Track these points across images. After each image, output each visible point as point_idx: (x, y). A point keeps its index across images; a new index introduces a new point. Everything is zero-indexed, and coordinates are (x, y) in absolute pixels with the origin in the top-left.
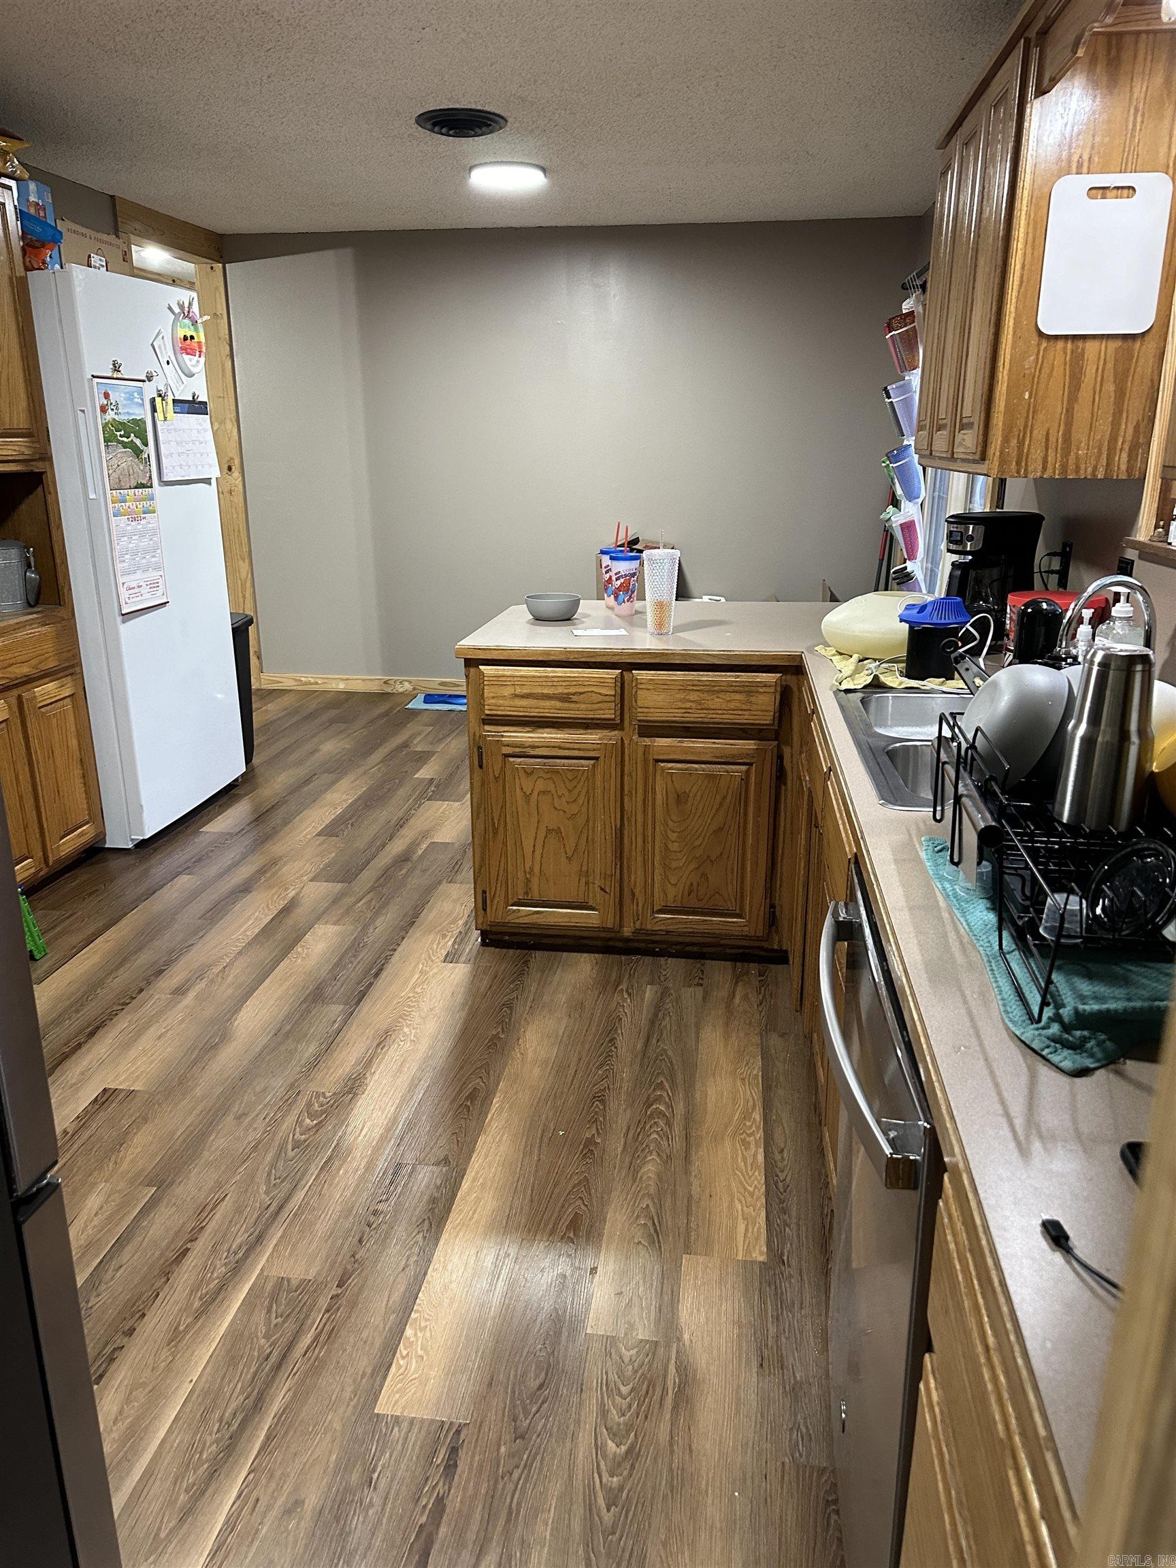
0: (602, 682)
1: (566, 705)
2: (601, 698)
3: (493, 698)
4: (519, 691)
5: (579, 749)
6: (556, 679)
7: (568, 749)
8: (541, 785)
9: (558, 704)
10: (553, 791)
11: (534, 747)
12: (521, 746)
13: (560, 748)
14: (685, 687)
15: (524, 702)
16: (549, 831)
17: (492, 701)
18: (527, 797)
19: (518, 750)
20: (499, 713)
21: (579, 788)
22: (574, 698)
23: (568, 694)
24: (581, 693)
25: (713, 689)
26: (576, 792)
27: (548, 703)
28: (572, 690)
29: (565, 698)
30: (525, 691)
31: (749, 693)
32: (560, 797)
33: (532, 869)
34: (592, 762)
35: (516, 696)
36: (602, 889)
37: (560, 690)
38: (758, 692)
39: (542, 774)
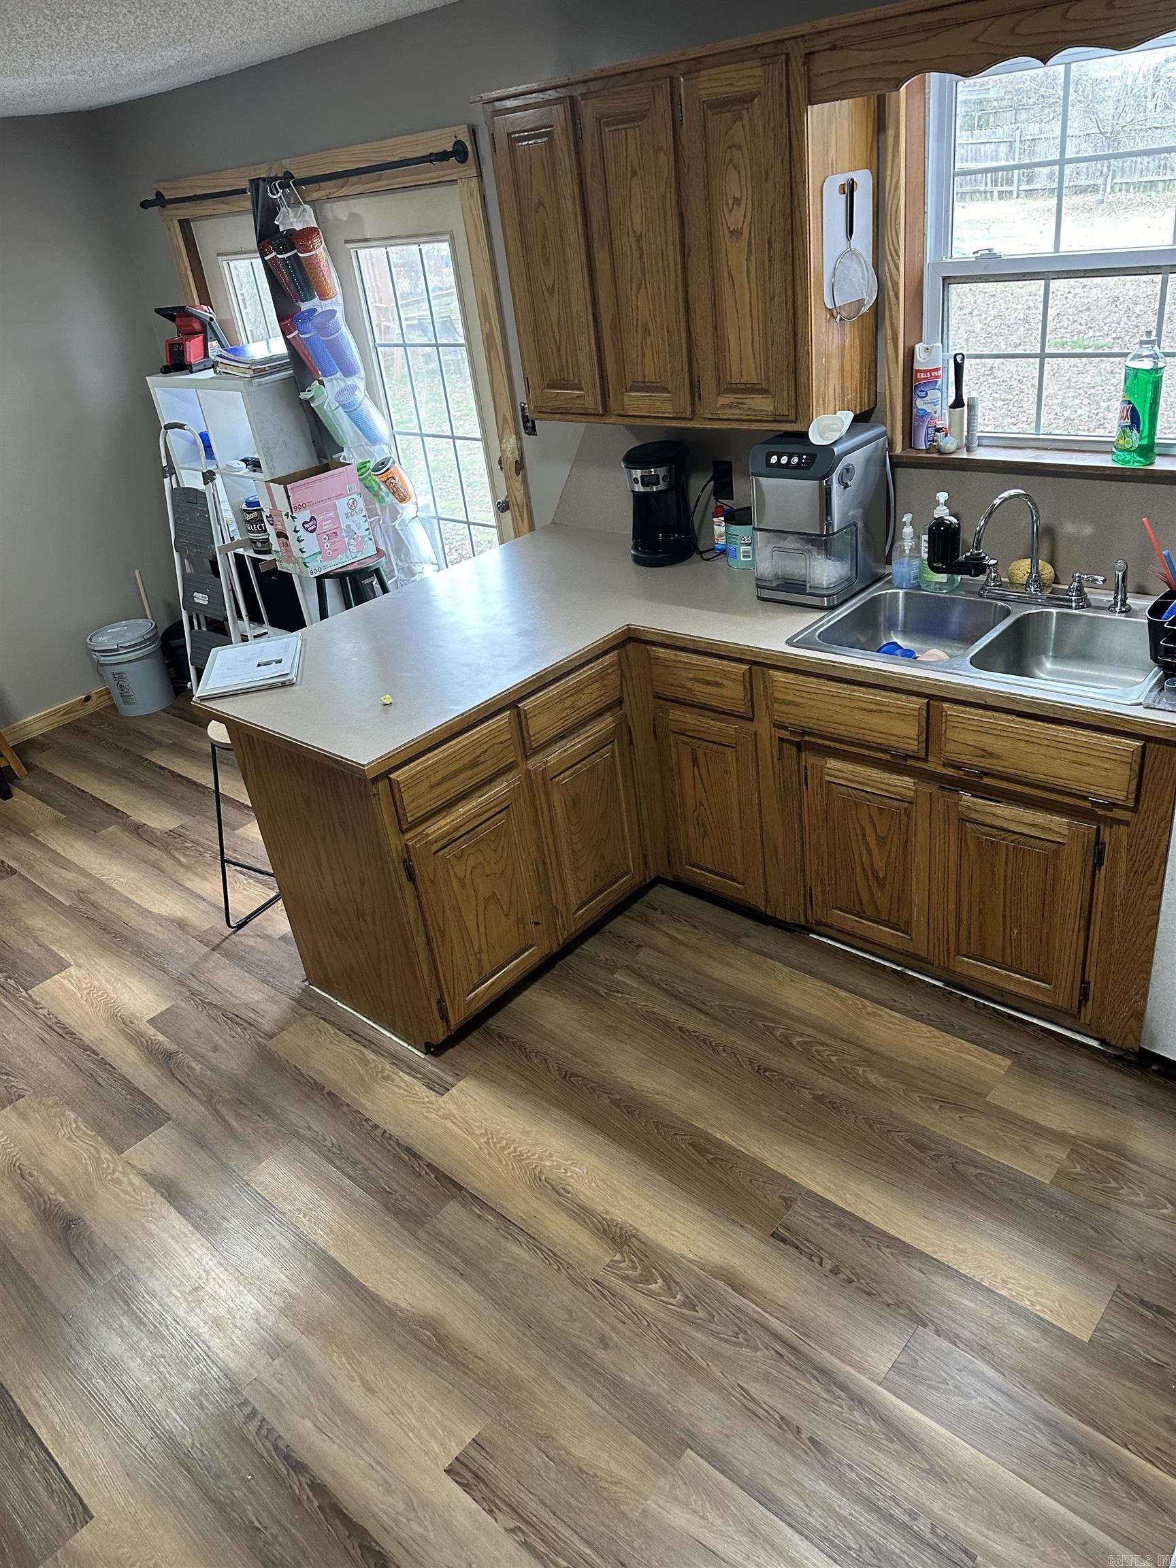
0: (500, 731)
1: (476, 770)
2: (501, 747)
3: (412, 802)
4: (433, 780)
5: (494, 807)
6: (462, 750)
7: (486, 812)
8: (471, 862)
9: (469, 773)
10: (483, 862)
11: (457, 829)
12: (448, 833)
13: (480, 815)
14: (560, 698)
15: (440, 789)
16: (486, 900)
17: (413, 805)
18: (462, 882)
19: (446, 840)
20: (422, 813)
21: (502, 843)
22: (481, 759)
23: (475, 759)
24: (485, 751)
25: (578, 689)
26: (500, 849)
27: (460, 778)
28: (478, 752)
29: (474, 764)
30: (440, 776)
31: (602, 679)
32: (488, 863)
33: (480, 948)
34: (504, 812)
35: (432, 787)
36: (536, 923)
37: (468, 758)
38: (608, 674)
39: (471, 850)
